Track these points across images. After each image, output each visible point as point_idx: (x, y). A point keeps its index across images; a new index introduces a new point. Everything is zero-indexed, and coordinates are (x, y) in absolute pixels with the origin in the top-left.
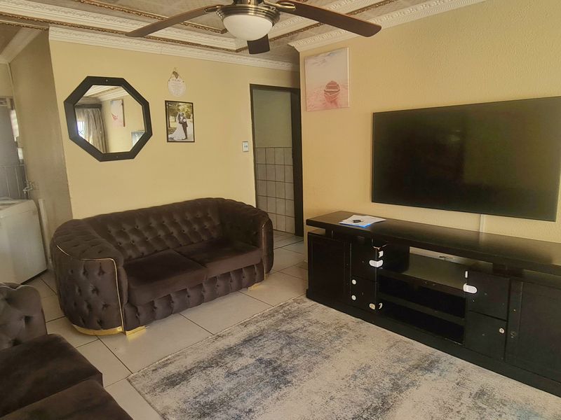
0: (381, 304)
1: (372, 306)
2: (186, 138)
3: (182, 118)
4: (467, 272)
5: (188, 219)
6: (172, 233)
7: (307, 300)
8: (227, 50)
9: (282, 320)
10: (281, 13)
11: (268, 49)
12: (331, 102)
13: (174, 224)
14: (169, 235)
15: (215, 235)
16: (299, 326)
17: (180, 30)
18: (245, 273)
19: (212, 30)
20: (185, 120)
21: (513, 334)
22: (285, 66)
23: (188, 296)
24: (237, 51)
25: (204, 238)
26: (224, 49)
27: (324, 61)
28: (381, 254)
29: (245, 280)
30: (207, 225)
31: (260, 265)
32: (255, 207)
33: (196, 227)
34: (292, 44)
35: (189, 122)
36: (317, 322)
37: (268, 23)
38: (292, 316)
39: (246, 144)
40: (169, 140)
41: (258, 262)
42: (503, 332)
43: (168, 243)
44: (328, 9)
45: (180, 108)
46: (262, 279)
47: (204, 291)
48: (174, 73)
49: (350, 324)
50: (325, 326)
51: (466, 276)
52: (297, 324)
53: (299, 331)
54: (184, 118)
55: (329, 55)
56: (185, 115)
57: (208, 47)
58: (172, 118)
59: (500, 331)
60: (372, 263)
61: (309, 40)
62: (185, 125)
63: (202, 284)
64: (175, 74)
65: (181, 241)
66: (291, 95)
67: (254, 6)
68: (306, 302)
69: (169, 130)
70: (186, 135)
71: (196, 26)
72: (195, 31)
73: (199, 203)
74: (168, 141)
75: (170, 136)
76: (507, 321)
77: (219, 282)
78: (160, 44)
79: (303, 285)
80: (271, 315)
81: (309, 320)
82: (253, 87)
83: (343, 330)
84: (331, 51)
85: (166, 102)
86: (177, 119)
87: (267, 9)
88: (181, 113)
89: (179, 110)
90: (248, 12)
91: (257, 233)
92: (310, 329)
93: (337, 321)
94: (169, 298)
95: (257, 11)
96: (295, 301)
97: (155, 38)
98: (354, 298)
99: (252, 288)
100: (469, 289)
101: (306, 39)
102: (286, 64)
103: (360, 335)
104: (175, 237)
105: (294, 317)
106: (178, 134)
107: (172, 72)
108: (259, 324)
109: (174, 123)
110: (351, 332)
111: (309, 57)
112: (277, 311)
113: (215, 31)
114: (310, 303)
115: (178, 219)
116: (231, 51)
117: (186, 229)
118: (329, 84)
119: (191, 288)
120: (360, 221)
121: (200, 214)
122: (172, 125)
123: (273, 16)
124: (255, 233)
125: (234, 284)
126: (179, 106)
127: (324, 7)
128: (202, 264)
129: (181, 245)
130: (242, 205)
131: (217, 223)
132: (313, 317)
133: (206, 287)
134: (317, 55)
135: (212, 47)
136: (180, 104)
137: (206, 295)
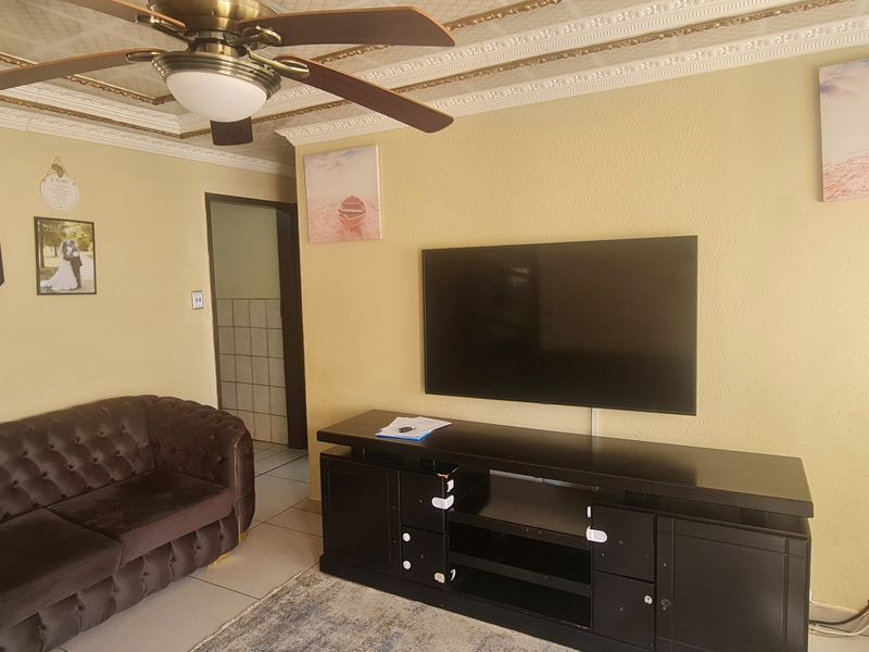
0: (454, 571)
1: (440, 578)
2: (79, 286)
3: (70, 249)
4: (589, 509)
5: (82, 441)
6: (45, 474)
7: (323, 576)
8: (163, 133)
9: (279, 628)
10: (282, 77)
11: (250, 140)
12: (352, 230)
13: (50, 454)
14: (40, 480)
15: (137, 467)
16: (313, 634)
17: (69, 91)
18: (202, 540)
19: (135, 97)
20: (76, 254)
21: (665, 604)
22: (267, 167)
23: (80, 608)
24: (182, 136)
25: (116, 475)
26: (156, 131)
27: (338, 164)
28: (451, 484)
29: (201, 554)
30: (122, 449)
31: (230, 519)
32: (216, 407)
33: (99, 456)
34: (283, 132)
35: (85, 258)
36: (345, 621)
37: (258, 92)
38: (297, 615)
39: (199, 296)
40: (42, 291)
41: (227, 513)
42: (650, 601)
43: (35, 496)
44: (363, 78)
45: (67, 231)
46: (234, 544)
47: (116, 591)
48: (55, 167)
49: (404, 615)
50: (361, 627)
51: (589, 515)
52: (308, 630)
53: (314, 646)
54: (73, 250)
55: (345, 155)
56: (76, 245)
57: (125, 125)
58: (48, 251)
59: (646, 601)
60: (437, 502)
61: (311, 129)
62: (76, 264)
63: (111, 577)
64: (59, 170)
65: (64, 488)
66: (278, 214)
67: (231, 59)
68: (319, 581)
69: (41, 272)
70: (79, 281)
71: (103, 87)
72: (100, 95)
73: (106, 409)
74: (39, 293)
75: (43, 284)
76: (655, 583)
77: (149, 566)
78: (25, 113)
79: (313, 546)
80: (257, 620)
81: (329, 620)
82: (211, 199)
83: (395, 629)
84: (351, 149)
85: (36, 219)
86: (59, 253)
87: (258, 67)
88: (69, 241)
89: (64, 235)
90: (219, 69)
91: (223, 459)
92: (334, 638)
93: (379, 614)
94: (35, 620)
95: (236, 69)
96: (300, 581)
97: (16, 102)
98: (407, 565)
99: (215, 565)
100: (596, 536)
101: (306, 127)
102: (269, 163)
103: (424, 635)
104: (51, 482)
105: (301, 617)
106: (63, 278)
107: (50, 166)
108: (233, 643)
109: (52, 258)
110: (406, 633)
111: (313, 155)
112: (267, 610)
113: (142, 99)
114: (328, 581)
115: (58, 444)
116: (170, 135)
117: (75, 463)
118: (348, 200)
119: (85, 591)
120: (410, 429)
121: (106, 431)
122: (49, 263)
123: (269, 81)
124: (219, 459)
125: (180, 565)
126: (63, 227)
127: (356, 75)
128: (113, 535)
129: (64, 496)
130: (192, 407)
131: (142, 443)
132: (337, 610)
133: (119, 582)
134: (326, 153)
135: (133, 127)
136: (67, 223)
137: (120, 598)
